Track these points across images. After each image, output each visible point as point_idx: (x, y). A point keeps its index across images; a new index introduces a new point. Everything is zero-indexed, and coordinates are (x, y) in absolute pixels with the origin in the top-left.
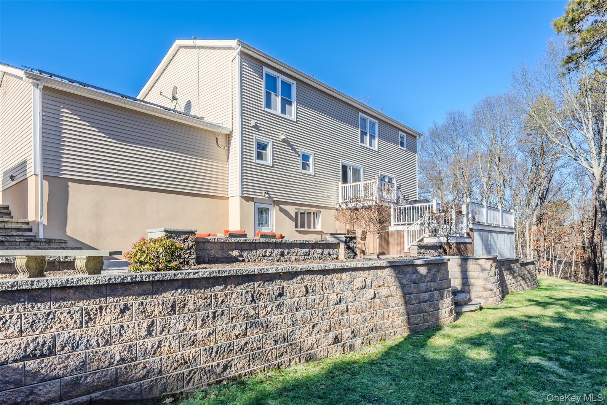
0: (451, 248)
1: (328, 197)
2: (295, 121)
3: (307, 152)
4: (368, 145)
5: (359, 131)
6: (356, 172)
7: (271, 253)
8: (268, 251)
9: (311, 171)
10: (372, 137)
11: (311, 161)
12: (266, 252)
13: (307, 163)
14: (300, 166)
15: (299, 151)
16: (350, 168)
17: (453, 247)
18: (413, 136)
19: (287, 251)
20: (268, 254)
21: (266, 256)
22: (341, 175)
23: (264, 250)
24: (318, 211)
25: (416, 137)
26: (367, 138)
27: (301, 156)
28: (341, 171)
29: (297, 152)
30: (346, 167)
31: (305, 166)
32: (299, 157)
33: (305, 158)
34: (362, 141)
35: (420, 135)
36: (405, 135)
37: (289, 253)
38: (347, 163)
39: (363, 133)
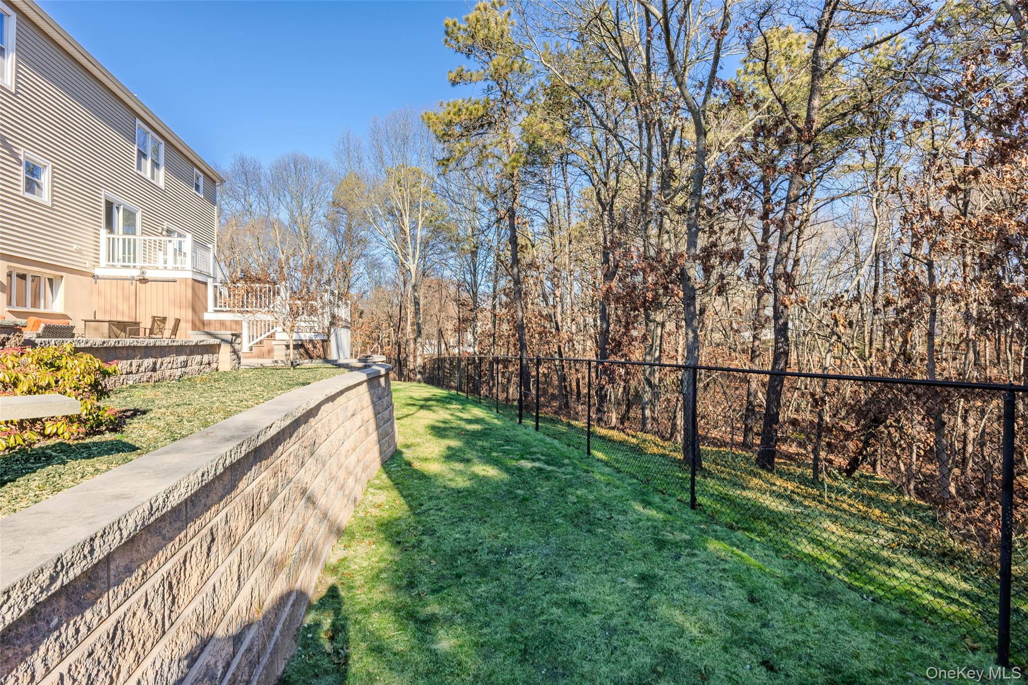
0: (315, 347)
1: (79, 252)
2: (13, 91)
3: (38, 159)
4: (148, 176)
5: (136, 149)
6: (130, 216)
7: (139, 366)
8: (135, 362)
9: (45, 197)
10: (155, 165)
11: (45, 179)
12: (131, 365)
13: (36, 182)
14: (22, 183)
15: (22, 153)
16: (118, 208)
17: (318, 346)
18: (211, 180)
19: (160, 360)
20: (134, 369)
21: (131, 373)
22: (103, 217)
23: (129, 362)
24: (56, 276)
25: (215, 182)
26: (148, 164)
27: (24, 163)
28: (103, 209)
29: (15, 155)
30: (112, 204)
31: (31, 185)
32: (20, 165)
33: (33, 170)
34: (139, 168)
35: (222, 181)
36: (201, 174)
37: (162, 364)
38: (115, 198)
39: (142, 155)
